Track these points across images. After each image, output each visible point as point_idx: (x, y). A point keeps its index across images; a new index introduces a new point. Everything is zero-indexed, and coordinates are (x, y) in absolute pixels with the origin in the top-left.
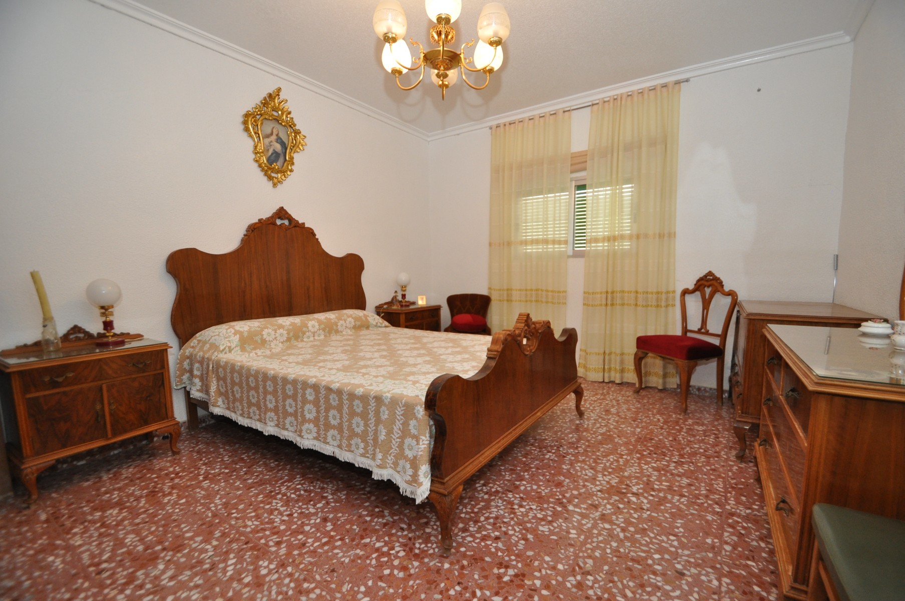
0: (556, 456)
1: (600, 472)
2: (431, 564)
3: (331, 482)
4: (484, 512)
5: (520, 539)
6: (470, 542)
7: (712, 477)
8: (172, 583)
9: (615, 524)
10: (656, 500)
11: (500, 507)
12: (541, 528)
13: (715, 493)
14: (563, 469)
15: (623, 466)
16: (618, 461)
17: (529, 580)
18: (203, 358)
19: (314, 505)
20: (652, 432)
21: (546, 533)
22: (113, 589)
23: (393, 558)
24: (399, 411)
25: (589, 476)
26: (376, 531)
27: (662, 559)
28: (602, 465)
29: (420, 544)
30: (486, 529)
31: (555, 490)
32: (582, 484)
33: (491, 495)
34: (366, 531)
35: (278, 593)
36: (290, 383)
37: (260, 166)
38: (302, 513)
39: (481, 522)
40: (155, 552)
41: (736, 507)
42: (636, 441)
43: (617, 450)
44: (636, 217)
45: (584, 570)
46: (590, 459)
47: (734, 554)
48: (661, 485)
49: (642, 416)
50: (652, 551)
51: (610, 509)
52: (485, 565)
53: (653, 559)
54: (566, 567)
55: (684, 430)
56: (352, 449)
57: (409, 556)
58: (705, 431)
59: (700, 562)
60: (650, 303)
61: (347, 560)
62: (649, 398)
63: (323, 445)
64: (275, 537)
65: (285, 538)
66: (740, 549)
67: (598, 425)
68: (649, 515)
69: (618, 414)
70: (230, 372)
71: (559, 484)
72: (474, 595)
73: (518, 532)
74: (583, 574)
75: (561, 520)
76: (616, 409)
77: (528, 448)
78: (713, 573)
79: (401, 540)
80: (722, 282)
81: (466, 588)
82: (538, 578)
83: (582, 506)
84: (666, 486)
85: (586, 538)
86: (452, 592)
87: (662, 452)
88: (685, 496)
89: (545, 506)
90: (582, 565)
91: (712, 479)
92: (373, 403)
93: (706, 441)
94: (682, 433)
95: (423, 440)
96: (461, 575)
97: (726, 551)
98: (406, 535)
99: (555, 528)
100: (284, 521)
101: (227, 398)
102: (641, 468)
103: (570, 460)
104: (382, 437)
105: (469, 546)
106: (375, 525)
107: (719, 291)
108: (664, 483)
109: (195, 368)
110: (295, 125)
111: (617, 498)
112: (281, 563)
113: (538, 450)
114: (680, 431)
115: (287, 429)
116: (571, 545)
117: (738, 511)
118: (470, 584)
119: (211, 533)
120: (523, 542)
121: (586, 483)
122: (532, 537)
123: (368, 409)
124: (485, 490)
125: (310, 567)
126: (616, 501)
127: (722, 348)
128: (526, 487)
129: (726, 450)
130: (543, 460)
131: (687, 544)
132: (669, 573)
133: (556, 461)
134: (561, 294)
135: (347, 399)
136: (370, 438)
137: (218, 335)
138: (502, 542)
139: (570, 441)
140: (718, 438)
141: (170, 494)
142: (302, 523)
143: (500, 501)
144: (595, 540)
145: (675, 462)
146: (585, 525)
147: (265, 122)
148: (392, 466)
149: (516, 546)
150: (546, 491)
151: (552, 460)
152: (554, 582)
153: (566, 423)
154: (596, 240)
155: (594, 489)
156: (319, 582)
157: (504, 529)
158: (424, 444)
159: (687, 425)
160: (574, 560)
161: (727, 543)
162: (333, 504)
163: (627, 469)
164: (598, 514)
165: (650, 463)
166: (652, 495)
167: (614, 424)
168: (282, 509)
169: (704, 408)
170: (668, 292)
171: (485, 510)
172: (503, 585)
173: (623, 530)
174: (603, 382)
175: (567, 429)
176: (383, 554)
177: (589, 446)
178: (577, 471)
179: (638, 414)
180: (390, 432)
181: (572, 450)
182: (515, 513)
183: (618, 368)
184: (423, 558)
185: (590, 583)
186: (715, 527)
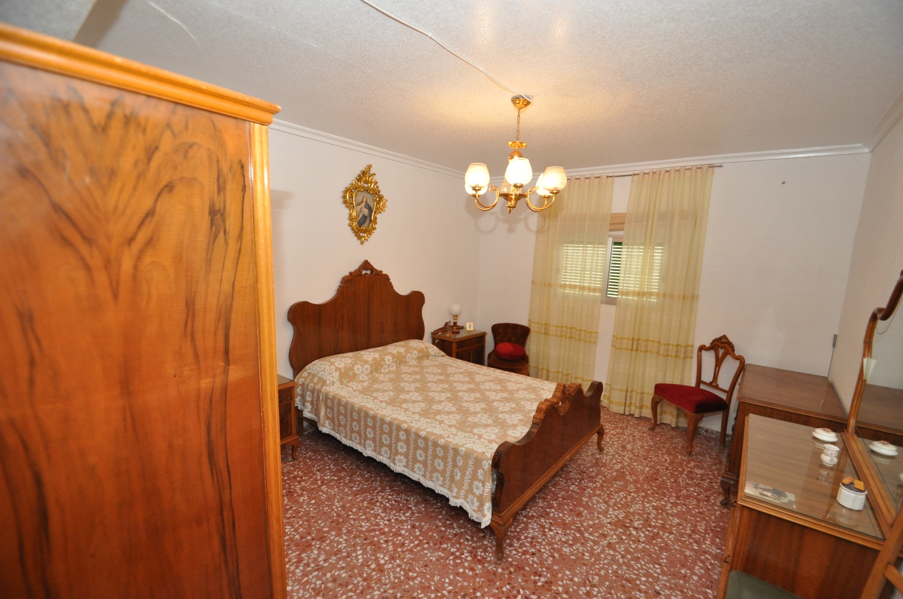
0: (578, 489)
1: (611, 506)
2: (490, 568)
3: (413, 496)
4: (524, 532)
5: (549, 556)
6: (515, 555)
7: (698, 519)
8: (326, 565)
9: (618, 552)
10: (651, 535)
11: (535, 529)
12: (564, 549)
13: (697, 533)
14: (583, 501)
15: (630, 502)
16: (626, 498)
17: (555, 586)
18: (314, 389)
19: (404, 514)
20: (658, 471)
21: (568, 554)
22: (291, 565)
23: (464, 561)
24: (471, 462)
25: (602, 509)
26: (450, 539)
27: (647, 581)
28: (614, 501)
29: (481, 552)
30: (526, 546)
31: (575, 519)
32: (596, 516)
33: (528, 519)
34: (443, 539)
35: (395, 578)
36: (386, 424)
37: (353, 229)
38: (397, 519)
39: (522, 540)
40: (308, 541)
41: (710, 547)
42: (644, 480)
43: (627, 487)
44: (663, 278)
45: (592, 584)
46: (605, 494)
47: (699, 583)
48: (657, 522)
49: (652, 454)
50: (641, 575)
51: (615, 539)
52: (525, 572)
53: (640, 581)
54: (580, 580)
55: (685, 473)
56: (433, 480)
57: (474, 560)
58: (702, 475)
59: (673, 586)
60: (670, 354)
61: (434, 559)
62: (662, 436)
63: (411, 473)
64: (383, 536)
65: (390, 538)
66: (704, 580)
67: (614, 461)
68: (644, 547)
69: (632, 451)
70: (337, 405)
71: (579, 514)
72: (519, 592)
73: (548, 550)
74: (591, 586)
75: (578, 545)
76: (632, 446)
77: (557, 479)
78: (680, 595)
79: (468, 548)
80: (733, 347)
81: (513, 587)
82: (560, 586)
83: (595, 534)
84: (661, 524)
85: (595, 561)
86: (504, 589)
87: (663, 492)
88: (673, 534)
89: (568, 532)
90: (591, 579)
91: (697, 521)
92: (451, 453)
93: (701, 485)
94: (683, 476)
95: (488, 486)
96: (510, 578)
97: (694, 580)
98: (471, 545)
99: (574, 550)
100: (386, 524)
101: (334, 422)
102: (644, 507)
103: (589, 493)
104: (458, 478)
105: (514, 558)
106: (449, 535)
107: (729, 354)
108: (659, 521)
109: (307, 395)
110: (379, 192)
111: (622, 530)
112: (392, 557)
113: (564, 481)
114: (681, 473)
115: (382, 455)
116: (585, 565)
117: (711, 550)
118: (516, 585)
119: (340, 529)
120: (551, 559)
121: (600, 516)
122: (558, 555)
123: (447, 456)
124: (524, 514)
125: (411, 561)
126: (621, 533)
127: (727, 402)
128: (554, 514)
129: (715, 495)
130: (568, 492)
131: (667, 572)
132: (650, 591)
133: (578, 493)
134: (593, 335)
135: (431, 445)
136: (448, 475)
137: (324, 371)
138: (537, 557)
139: (590, 475)
140: (712, 483)
141: (302, 495)
142: (399, 527)
143: (535, 524)
144: (602, 562)
145: (671, 503)
146: (596, 550)
147: (359, 193)
148: (463, 497)
149: (546, 561)
150: (569, 519)
151: (575, 492)
152: (571, 590)
153: (588, 456)
154: (627, 294)
155: (605, 521)
156: (418, 572)
157: (538, 547)
158: (488, 488)
159: (689, 468)
160: (586, 576)
161: (695, 574)
162: (417, 515)
163: (633, 506)
164: (606, 542)
165: (651, 501)
166: (648, 531)
167: (628, 461)
168: (383, 515)
169: (707, 451)
170: (687, 346)
171: (524, 530)
172: (537, 588)
173: (623, 557)
174: (624, 414)
175: (588, 462)
176: (456, 557)
177: (605, 481)
178: (593, 504)
179: (649, 453)
180: (463, 475)
181: (591, 484)
182: (546, 535)
183: (638, 404)
184: (483, 563)
185: (595, 593)
186: (690, 561)
